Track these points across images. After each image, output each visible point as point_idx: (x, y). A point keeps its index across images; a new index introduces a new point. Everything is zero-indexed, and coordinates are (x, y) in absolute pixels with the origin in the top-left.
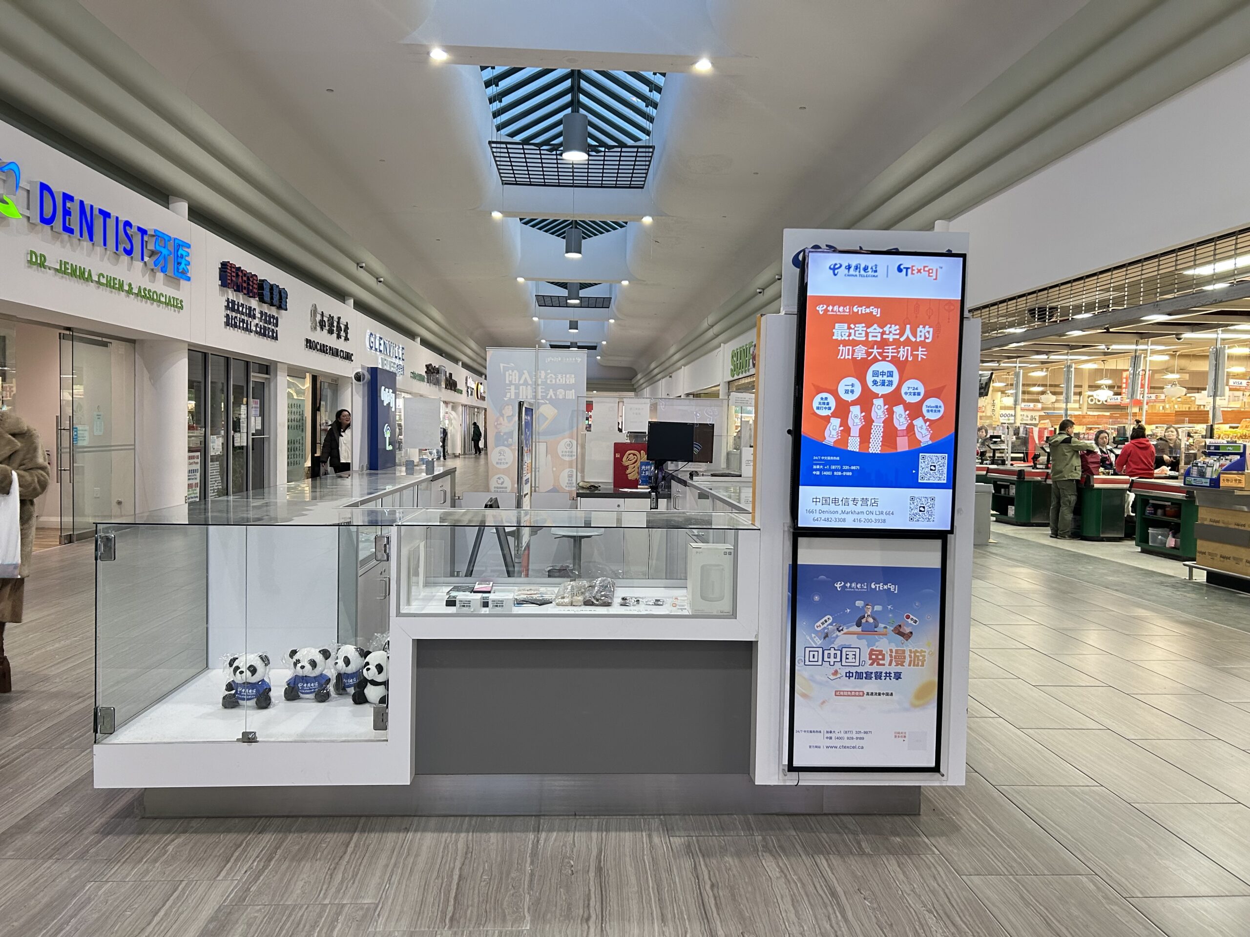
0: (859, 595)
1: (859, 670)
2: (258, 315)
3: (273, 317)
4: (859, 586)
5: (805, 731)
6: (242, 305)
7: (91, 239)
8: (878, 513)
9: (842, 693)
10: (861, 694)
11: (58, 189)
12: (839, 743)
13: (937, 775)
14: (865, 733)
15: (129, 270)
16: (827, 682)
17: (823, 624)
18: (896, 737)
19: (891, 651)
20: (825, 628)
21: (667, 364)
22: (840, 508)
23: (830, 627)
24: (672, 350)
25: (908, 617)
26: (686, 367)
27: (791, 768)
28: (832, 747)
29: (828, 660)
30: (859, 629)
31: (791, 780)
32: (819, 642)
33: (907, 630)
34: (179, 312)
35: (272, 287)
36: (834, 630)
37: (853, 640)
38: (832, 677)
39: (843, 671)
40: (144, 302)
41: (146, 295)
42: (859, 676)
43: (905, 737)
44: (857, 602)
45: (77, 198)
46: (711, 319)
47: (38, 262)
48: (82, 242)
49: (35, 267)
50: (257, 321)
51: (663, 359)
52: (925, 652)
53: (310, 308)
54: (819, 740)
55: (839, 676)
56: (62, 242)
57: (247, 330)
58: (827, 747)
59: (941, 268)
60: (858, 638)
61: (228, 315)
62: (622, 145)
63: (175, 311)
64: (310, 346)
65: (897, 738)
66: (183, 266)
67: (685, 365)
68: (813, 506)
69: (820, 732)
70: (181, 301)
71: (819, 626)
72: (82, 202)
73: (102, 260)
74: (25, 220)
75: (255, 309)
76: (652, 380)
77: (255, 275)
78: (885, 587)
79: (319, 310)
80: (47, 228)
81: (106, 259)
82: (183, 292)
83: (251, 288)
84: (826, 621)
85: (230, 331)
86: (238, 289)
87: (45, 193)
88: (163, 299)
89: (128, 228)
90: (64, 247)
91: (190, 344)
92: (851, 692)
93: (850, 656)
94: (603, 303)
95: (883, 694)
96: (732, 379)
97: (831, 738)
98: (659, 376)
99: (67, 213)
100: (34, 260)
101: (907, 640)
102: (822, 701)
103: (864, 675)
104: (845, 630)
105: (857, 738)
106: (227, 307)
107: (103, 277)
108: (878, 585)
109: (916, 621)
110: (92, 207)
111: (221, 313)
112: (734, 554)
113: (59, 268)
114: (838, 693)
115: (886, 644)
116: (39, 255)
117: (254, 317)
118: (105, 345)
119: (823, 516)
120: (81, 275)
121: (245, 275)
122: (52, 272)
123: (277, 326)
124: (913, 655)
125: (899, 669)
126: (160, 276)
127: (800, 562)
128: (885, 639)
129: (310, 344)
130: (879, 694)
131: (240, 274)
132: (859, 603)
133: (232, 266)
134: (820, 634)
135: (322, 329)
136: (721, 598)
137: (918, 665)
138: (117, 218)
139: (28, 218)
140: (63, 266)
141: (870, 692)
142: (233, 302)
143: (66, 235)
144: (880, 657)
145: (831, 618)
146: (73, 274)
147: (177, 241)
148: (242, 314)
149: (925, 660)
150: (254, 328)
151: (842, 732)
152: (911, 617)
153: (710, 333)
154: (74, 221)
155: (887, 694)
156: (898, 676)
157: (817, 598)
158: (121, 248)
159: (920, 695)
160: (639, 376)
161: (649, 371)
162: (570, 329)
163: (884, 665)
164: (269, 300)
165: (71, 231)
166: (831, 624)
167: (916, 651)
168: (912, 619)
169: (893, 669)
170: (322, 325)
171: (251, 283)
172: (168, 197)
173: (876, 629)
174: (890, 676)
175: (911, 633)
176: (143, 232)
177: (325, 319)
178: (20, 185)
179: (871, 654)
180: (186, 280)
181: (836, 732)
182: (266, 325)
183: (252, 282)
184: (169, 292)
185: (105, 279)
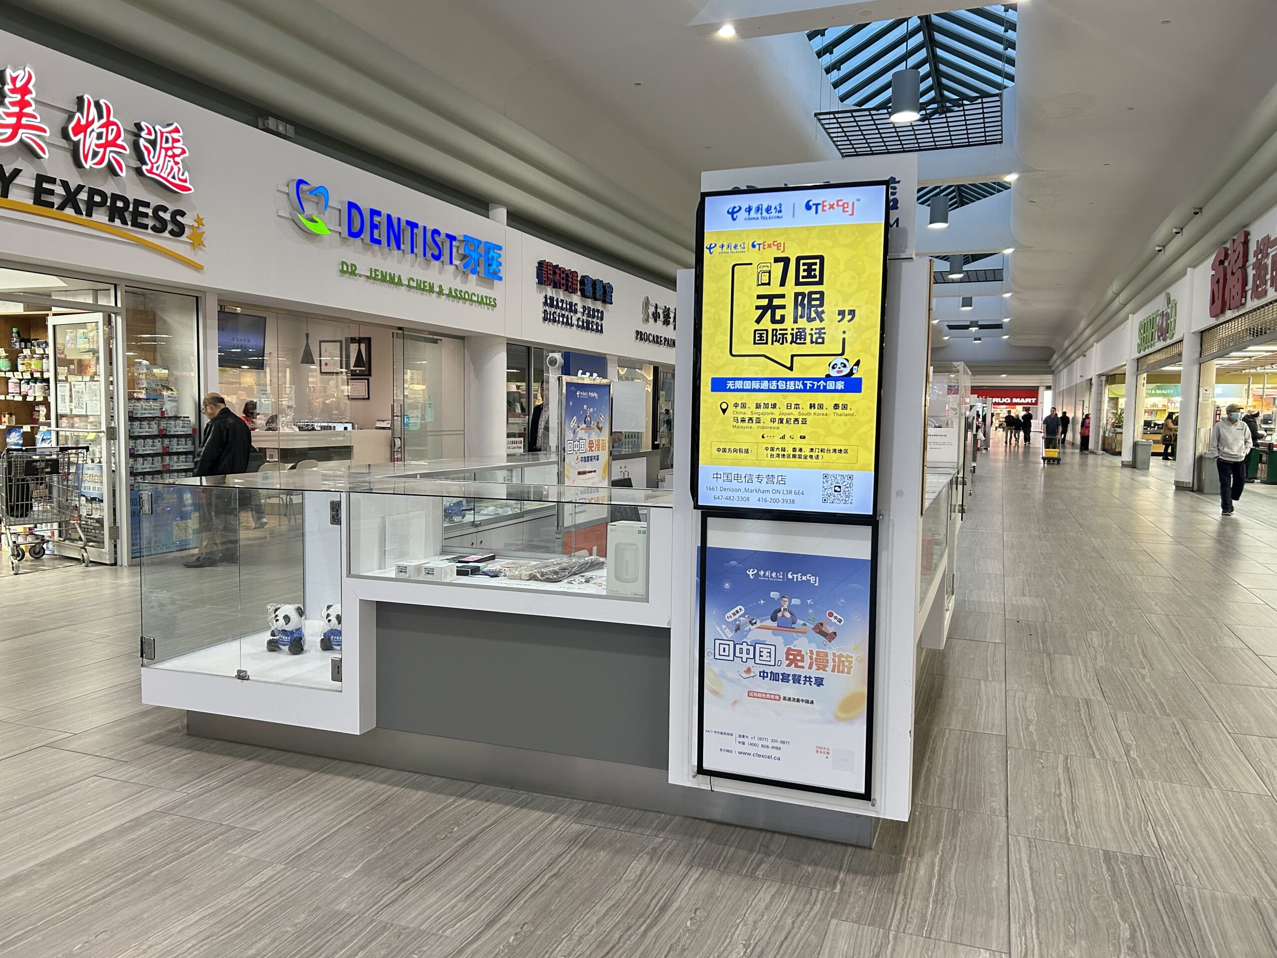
0: (775, 586)
1: (775, 670)
2: (580, 309)
3: (598, 311)
4: (774, 575)
5: (715, 732)
6: (562, 301)
7: (399, 248)
8: (785, 492)
9: (755, 694)
10: (777, 697)
11: (365, 206)
12: (752, 750)
13: (869, 803)
14: (783, 742)
15: (440, 273)
16: (739, 680)
17: (734, 614)
18: (817, 751)
19: (811, 652)
20: (736, 620)
21: (1080, 342)
22: (743, 486)
23: (742, 619)
24: (1083, 324)
25: (831, 615)
26: (1100, 343)
27: (701, 770)
28: (745, 754)
29: (740, 655)
30: (775, 624)
31: (703, 783)
32: (730, 635)
33: (830, 630)
34: (493, 310)
35: (594, 283)
36: (746, 623)
37: (767, 636)
38: (745, 675)
39: (756, 670)
40: (455, 302)
41: (456, 296)
42: (775, 677)
43: (828, 753)
44: (772, 593)
45: (384, 212)
46: (1114, 287)
47: (349, 271)
48: (392, 251)
49: (347, 275)
50: (579, 315)
51: (1075, 335)
52: (852, 657)
53: (642, 300)
54: (731, 743)
55: (752, 674)
56: (373, 252)
57: (568, 324)
58: (740, 753)
59: (859, 200)
60: (773, 633)
61: (545, 311)
62: (984, 95)
63: (488, 308)
64: (641, 337)
65: (819, 754)
66: (494, 266)
67: (1097, 341)
68: (713, 483)
69: (732, 735)
70: (495, 299)
71: (730, 617)
72: (389, 216)
73: (412, 266)
74: (338, 235)
75: (576, 304)
76: (1068, 361)
77: (574, 272)
78: (804, 578)
79: (653, 302)
80: (358, 241)
81: (417, 264)
82: (496, 291)
83: (570, 284)
84: (737, 612)
85: (549, 326)
86: (556, 286)
87: (354, 211)
88: (475, 298)
89: (436, 236)
90: (375, 257)
91: (508, 339)
92: (766, 694)
93: (765, 654)
94: (995, 276)
95: (803, 701)
96: (1138, 355)
97: (744, 743)
98: (1074, 355)
99: (374, 226)
100: (345, 269)
101: (830, 642)
102: (733, 701)
103: (781, 677)
104: (759, 624)
105: (773, 747)
106: (545, 304)
107: (413, 281)
108: (795, 576)
109: (840, 621)
110: (399, 219)
111: (539, 309)
112: (646, 532)
113: (369, 275)
114: (750, 694)
115: (806, 644)
116: (349, 264)
117: (576, 312)
118: (435, 341)
119: (726, 494)
120: (392, 280)
121: (563, 272)
122: (363, 278)
123: (602, 319)
124: (837, 659)
125: (820, 674)
126: (473, 278)
127: (710, 544)
128: (804, 638)
129: (641, 336)
130: (798, 701)
131: (557, 271)
132: (774, 595)
133: (549, 264)
134: (731, 626)
135: (656, 321)
136: (635, 580)
137: (843, 672)
138: (425, 228)
139: (340, 233)
140: (373, 273)
141: (787, 696)
142: (552, 299)
143: (376, 247)
144: (799, 658)
145: (743, 609)
146: (383, 280)
147: (487, 244)
148: (562, 309)
149: (852, 667)
150: (575, 322)
151: (756, 738)
152: (835, 614)
153: (1116, 303)
154: (382, 233)
155: (807, 702)
156: (819, 682)
157: (727, 586)
158: (429, 255)
159: (846, 706)
160: (1055, 357)
161: (1063, 350)
162: (963, 306)
163: (803, 667)
164: (591, 294)
165: (378, 242)
166: (743, 616)
167: (841, 656)
168: (836, 618)
169: (814, 673)
170: (656, 316)
171: (570, 280)
172: (487, 205)
173: (793, 626)
174: (810, 681)
175: (835, 633)
176: (452, 238)
177: (660, 311)
178: (329, 204)
179: (788, 654)
180: (498, 280)
181: (750, 738)
182: (590, 319)
183: (572, 278)
184: (483, 291)
185: (415, 283)
